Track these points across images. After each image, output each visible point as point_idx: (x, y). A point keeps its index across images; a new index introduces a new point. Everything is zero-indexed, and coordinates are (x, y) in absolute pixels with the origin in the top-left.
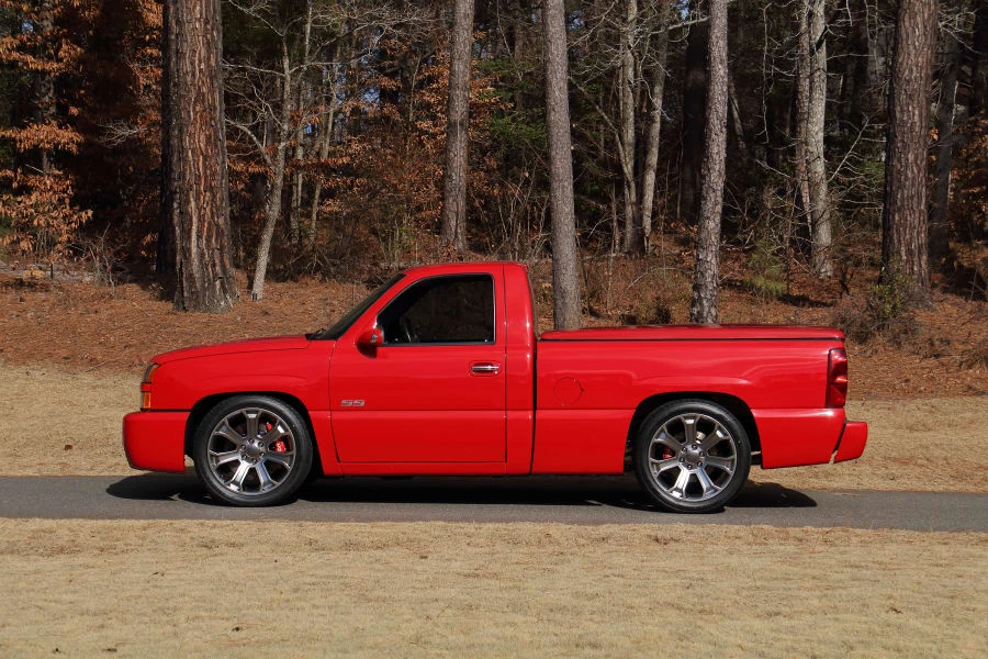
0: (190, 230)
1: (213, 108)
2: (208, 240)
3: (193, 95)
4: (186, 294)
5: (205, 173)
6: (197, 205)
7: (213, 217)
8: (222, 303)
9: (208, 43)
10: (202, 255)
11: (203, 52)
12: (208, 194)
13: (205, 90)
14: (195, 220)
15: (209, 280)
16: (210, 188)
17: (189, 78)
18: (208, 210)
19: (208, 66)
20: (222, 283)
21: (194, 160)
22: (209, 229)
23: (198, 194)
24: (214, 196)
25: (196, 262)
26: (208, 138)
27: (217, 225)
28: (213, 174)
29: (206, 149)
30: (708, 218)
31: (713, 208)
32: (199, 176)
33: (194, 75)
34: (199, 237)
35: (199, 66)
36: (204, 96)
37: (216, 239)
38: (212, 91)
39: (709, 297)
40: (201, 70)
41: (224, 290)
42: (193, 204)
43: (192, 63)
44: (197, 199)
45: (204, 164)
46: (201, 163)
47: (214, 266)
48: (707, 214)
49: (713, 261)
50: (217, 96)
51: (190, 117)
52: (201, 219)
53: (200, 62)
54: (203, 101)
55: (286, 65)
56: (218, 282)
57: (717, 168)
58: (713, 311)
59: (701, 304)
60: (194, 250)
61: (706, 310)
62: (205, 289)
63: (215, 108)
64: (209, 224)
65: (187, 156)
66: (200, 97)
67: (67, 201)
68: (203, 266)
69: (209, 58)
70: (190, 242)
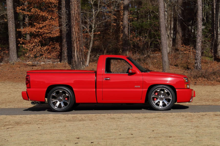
0: (75, 50)
1: (79, 22)
2: (79, 53)
3: (75, 19)
4: (74, 65)
5: (78, 37)
6: (76, 44)
7: (80, 47)
8: (83, 67)
9: (78, 7)
10: (78, 56)
11: (77, 8)
12: (79, 42)
13: (77, 17)
14: (76, 48)
15: (79, 62)
16: (79, 40)
17: (74, 15)
18: (79, 46)
19: (78, 12)
20: (82, 63)
21: (75, 34)
22: (79, 50)
23: (76, 42)
24: (80, 42)
25: (76, 58)
26: (78, 29)
27: (81, 49)
28: (80, 37)
29: (78, 31)
30: (198, 43)
31: (200, 40)
32: (77, 38)
33: (75, 14)
34: (77, 52)
35: (76, 12)
36: (77, 19)
37: (81, 52)
38: (79, 17)
39: (199, 62)
40: (76, 13)
41: (83, 64)
42: (75, 44)
43: (74, 11)
44: (76, 43)
45: (78, 35)
46: (77, 34)
47: (80, 59)
48: (198, 42)
49: (200, 53)
50: (80, 19)
51: (74, 24)
52: (77, 48)
53: (76, 11)
54: (77, 20)
55: (93, 11)
56: (81, 63)
57: (200, 31)
58: (200, 65)
59: (197, 63)
60: (76, 55)
61: (199, 65)
62: (79, 64)
63: (80, 21)
64: (79, 49)
65: (74, 33)
66: (76, 19)
67: (40, 45)
68: (78, 59)
69: (78, 10)
70: (75, 53)
